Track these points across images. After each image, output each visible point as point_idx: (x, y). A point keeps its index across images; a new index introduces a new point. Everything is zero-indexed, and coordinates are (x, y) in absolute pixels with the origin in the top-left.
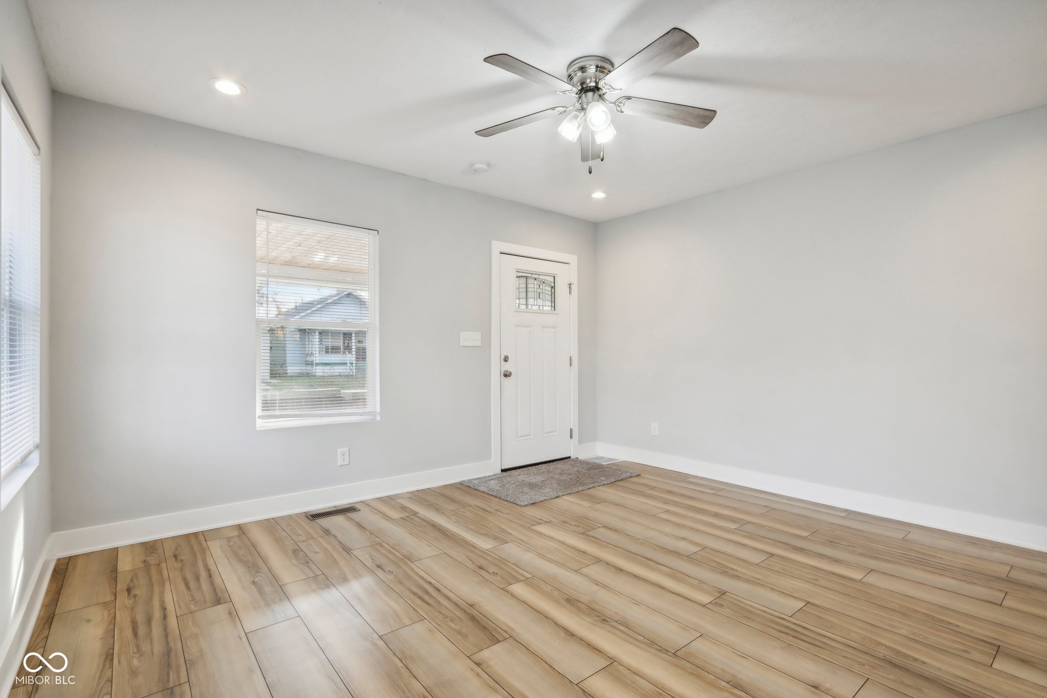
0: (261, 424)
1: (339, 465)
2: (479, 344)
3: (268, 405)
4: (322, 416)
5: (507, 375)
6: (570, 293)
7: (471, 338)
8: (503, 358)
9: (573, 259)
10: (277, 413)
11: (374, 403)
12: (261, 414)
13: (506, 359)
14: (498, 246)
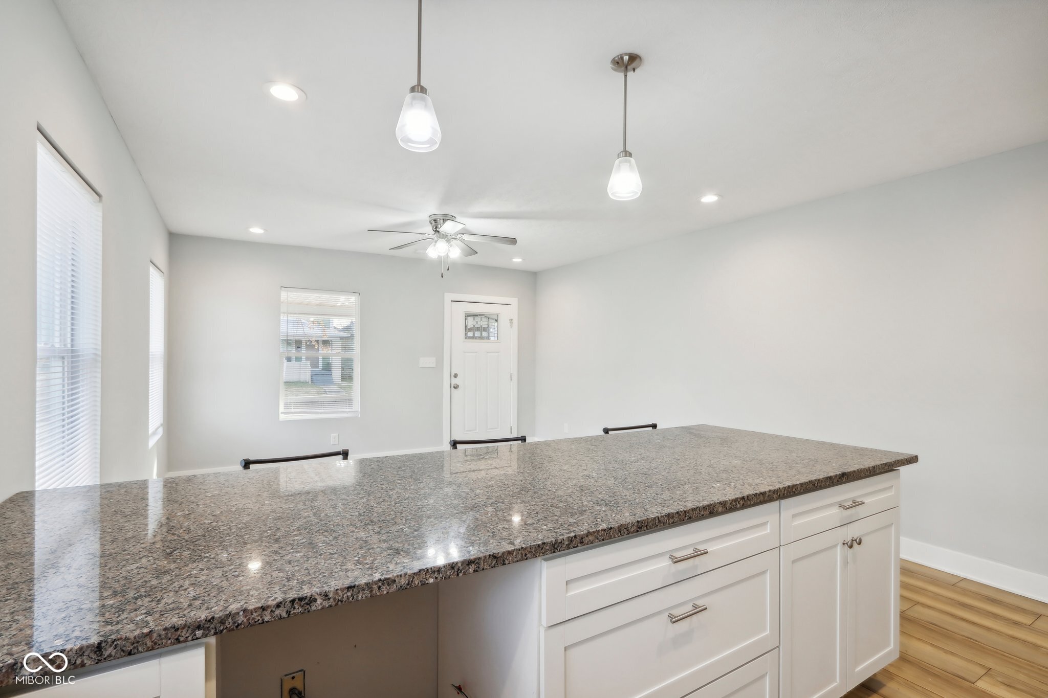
0: (282, 417)
1: (332, 443)
2: (434, 365)
3: (287, 405)
4: (321, 413)
5: (456, 387)
6: (511, 326)
7: (428, 362)
8: (453, 375)
9: (514, 301)
10: (293, 410)
11: (357, 406)
12: (283, 411)
13: (456, 376)
14: (449, 297)
